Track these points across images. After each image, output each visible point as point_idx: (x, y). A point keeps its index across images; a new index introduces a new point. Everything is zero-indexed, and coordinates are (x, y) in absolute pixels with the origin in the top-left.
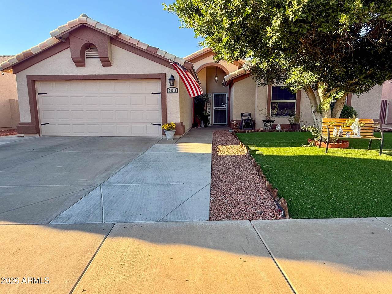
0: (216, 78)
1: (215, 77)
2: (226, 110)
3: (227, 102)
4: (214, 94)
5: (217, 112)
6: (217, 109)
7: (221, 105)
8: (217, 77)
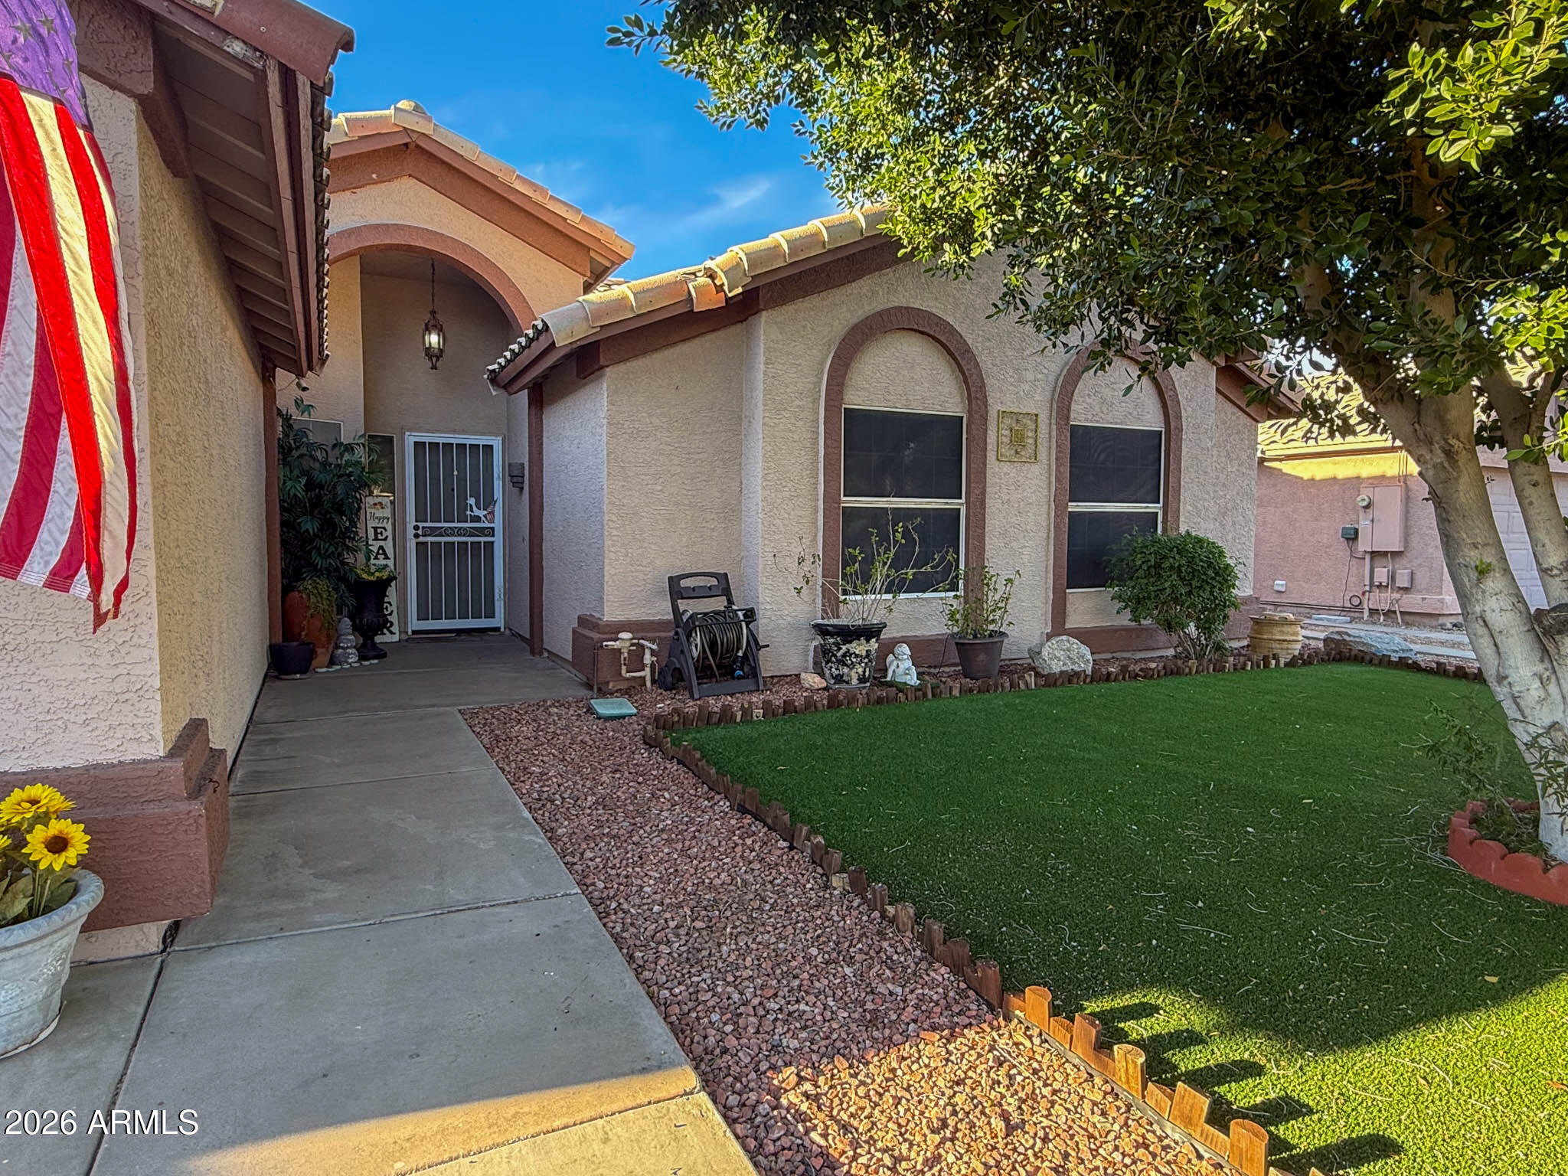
0: (434, 339)
1: (428, 329)
2: (498, 540)
3: (498, 493)
4: (410, 439)
5: (436, 557)
6: (433, 531)
7: (463, 506)
8: (440, 330)
